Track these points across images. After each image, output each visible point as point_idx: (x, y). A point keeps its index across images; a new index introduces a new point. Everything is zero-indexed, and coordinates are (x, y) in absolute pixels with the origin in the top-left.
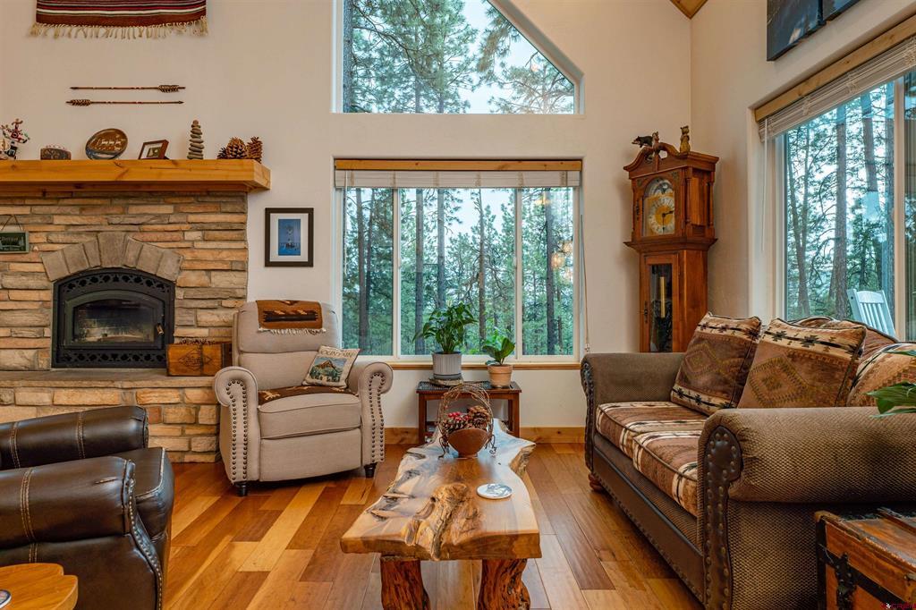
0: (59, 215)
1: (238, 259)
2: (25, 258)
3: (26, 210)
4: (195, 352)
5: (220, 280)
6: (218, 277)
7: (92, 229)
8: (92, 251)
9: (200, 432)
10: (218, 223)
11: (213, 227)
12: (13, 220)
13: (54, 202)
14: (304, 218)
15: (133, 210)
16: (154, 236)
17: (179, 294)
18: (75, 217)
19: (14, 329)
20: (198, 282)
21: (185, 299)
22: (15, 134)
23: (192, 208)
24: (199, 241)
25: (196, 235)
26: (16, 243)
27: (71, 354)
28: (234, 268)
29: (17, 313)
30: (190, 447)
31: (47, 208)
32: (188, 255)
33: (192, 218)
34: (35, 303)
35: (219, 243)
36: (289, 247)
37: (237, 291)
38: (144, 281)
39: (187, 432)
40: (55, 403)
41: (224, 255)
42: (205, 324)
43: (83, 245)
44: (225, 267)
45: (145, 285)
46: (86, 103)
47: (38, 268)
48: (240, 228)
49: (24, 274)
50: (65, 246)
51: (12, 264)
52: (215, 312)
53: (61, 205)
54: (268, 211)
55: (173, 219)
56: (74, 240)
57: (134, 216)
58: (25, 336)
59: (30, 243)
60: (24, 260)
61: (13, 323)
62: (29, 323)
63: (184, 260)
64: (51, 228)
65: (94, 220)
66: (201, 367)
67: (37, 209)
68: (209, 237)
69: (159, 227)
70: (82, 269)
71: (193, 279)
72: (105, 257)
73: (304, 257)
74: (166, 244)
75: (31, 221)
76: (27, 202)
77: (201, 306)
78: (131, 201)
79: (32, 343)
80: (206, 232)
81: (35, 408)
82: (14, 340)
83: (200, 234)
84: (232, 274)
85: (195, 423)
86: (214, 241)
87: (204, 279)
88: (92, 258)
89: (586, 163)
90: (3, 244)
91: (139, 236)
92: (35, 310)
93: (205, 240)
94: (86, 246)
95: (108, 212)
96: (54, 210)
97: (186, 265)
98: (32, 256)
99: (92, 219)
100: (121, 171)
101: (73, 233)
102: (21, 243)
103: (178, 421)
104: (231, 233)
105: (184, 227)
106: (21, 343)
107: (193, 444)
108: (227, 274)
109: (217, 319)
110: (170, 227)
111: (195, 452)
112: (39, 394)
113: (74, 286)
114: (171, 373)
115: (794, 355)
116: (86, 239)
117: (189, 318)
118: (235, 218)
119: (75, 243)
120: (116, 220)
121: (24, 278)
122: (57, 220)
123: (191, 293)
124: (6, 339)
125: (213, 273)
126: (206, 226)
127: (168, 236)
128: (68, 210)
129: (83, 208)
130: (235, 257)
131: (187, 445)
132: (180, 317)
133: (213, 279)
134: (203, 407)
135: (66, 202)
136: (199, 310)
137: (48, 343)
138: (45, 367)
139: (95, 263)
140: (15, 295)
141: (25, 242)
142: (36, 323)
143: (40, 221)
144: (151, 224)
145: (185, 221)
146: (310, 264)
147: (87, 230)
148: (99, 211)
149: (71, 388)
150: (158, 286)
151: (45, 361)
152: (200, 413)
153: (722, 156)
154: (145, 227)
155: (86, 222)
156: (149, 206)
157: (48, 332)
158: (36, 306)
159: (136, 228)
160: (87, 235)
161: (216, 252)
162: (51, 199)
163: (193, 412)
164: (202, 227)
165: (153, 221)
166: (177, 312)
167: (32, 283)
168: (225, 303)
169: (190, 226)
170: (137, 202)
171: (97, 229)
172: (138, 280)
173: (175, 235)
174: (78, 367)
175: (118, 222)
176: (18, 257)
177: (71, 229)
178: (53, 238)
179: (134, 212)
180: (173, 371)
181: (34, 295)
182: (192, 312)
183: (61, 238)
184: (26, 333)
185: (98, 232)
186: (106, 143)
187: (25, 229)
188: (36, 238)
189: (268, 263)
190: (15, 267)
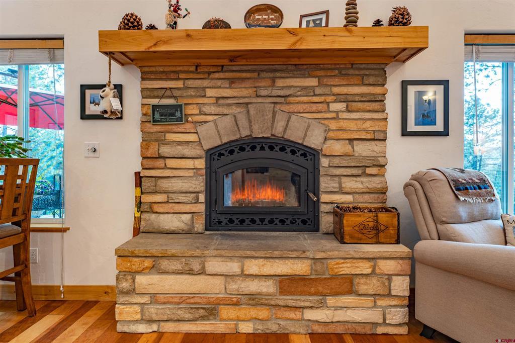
0: (210, 88)
1: (380, 129)
2: (181, 129)
3: (180, 84)
4: (371, 220)
5: (362, 149)
6: (361, 146)
7: (241, 101)
8: (243, 121)
9: (393, 303)
10: (362, 95)
11: (357, 98)
12: (168, 93)
13: (206, 76)
14: (440, 89)
15: (280, 83)
16: (300, 108)
17: (324, 162)
18: (226, 90)
19: (170, 195)
20: (342, 151)
21: (330, 167)
23: (336, 81)
24: (343, 111)
25: (341, 106)
26: (173, 115)
27: (222, 218)
28: (376, 138)
29: (173, 180)
30: (384, 320)
31: (200, 81)
32: (333, 125)
33: (336, 90)
34: (190, 171)
35: (363, 113)
36: (425, 118)
37: (380, 159)
38: (288, 150)
39: (379, 303)
40: (245, 273)
41: (367, 125)
42: (349, 191)
43: (235, 116)
44: (369, 136)
45: (290, 154)
47: (192, 137)
48: (380, 100)
49: (180, 143)
50: (217, 117)
51: (167, 135)
52: (358, 179)
53: (212, 79)
54: (405, 84)
55: (318, 91)
56: (226, 112)
57: (282, 88)
58: (181, 201)
59: (185, 115)
60: (180, 130)
61: (170, 189)
62: (184, 189)
63: (329, 130)
64: (205, 100)
65: (245, 92)
66: (377, 235)
67: (190, 83)
68: (353, 108)
69: (305, 99)
70: (233, 138)
71: (338, 148)
72: (255, 127)
73: (439, 127)
74: (313, 114)
75: (185, 94)
76: (182, 76)
77: (345, 174)
78: (278, 75)
79: (187, 208)
80: (350, 103)
81: (223, 277)
82: (171, 205)
83: (344, 105)
84: (373, 143)
85: (389, 295)
86: (357, 111)
87: (348, 148)
88: (243, 128)
90: (161, 116)
91: (286, 108)
92: (191, 177)
93: (349, 111)
94: (237, 115)
95: (257, 85)
96: (205, 83)
97: (331, 134)
98: (188, 127)
99: (242, 91)
100: (294, 39)
101: (223, 105)
102: (178, 114)
103: (371, 292)
104: (374, 104)
105: (330, 99)
106: (178, 208)
107: (388, 316)
108: (368, 143)
109: (360, 186)
110: (316, 99)
111: (390, 325)
112: (228, 263)
113: (223, 155)
114: (345, 241)
116: (235, 110)
117: (334, 185)
118: (378, 90)
119: (227, 115)
120: (264, 92)
121: (179, 147)
122: (210, 92)
123: (336, 161)
124: (163, 205)
125: (355, 143)
126: (350, 98)
127: (314, 107)
128: (219, 83)
129: (232, 82)
130: (377, 126)
131: (381, 317)
132: (325, 183)
133: (355, 148)
134: (394, 278)
135: (217, 75)
136: (342, 178)
137: (201, 208)
138: (200, 231)
139: (245, 133)
140: (171, 163)
141: (181, 113)
142: (191, 190)
143: (193, 94)
144: (297, 96)
145: (329, 93)
146: (445, 133)
147: (237, 101)
148: (248, 84)
149: (261, 258)
150: (302, 155)
151: (200, 226)
152: (392, 284)
154: (291, 99)
155: (235, 94)
156: (295, 79)
157: (202, 198)
158: (191, 173)
159: (282, 100)
160: (236, 107)
161: (359, 122)
162: (204, 73)
163: (387, 284)
164: (346, 99)
165: (299, 93)
166: (322, 179)
167: (187, 151)
168: (369, 171)
169: (334, 98)
170: (283, 75)
171: (246, 100)
172: (283, 149)
173: (320, 107)
174: (230, 230)
175: (266, 94)
176: (174, 128)
177: (221, 101)
178: (206, 109)
179: (281, 85)
180: (347, 238)
181: (189, 163)
182: (336, 179)
183: (213, 109)
184: (182, 198)
185: (247, 104)
186: (260, 17)
187: (181, 102)
188: (191, 110)
189: (405, 133)
190: (171, 137)
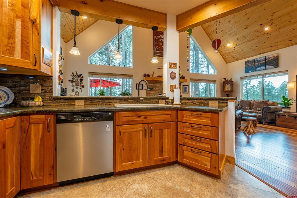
2: (153, 91)
3: (152, 84)
7: (162, 87)
12: (151, 86)
14: (187, 87)
18: (159, 86)
22: (154, 73)
26: (152, 89)
36: (185, 91)
46: (160, 68)
47: (154, 93)
54: (183, 86)
67: (154, 84)
73: (187, 92)
89: (217, 81)
90: (150, 89)
96: (156, 84)
115: (261, 103)
116: (161, 89)
122: (157, 86)
128: (158, 84)
143: (155, 86)
146: (188, 93)
153: (234, 81)
178: (156, 88)
183: (158, 89)
187: (153, 87)
188: (154, 89)
189: (183, 93)
190: (151, 93)
